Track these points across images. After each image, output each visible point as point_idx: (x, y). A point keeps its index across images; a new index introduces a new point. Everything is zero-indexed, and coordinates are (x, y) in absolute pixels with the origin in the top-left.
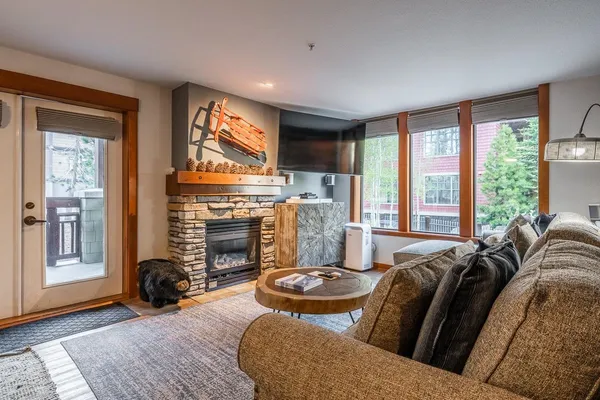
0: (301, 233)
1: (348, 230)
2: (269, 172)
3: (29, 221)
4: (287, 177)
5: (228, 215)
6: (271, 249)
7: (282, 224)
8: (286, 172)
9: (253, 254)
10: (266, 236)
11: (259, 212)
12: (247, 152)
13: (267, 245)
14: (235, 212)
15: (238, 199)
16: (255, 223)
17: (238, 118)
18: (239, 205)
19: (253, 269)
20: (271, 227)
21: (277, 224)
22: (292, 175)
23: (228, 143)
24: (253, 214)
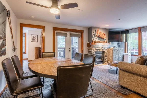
0: (114, 55)
1: (124, 54)
2: (106, 42)
3: (70, 51)
4: (110, 43)
5: (99, 51)
6: (107, 58)
7: (109, 53)
8: (109, 42)
9: (103, 58)
10: (106, 55)
11: (104, 50)
12: (102, 38)
13: (106, 57)
14: (100, 50)
15: (101, 47)
16: (103, 52)
17: (101, 32)
18: (101, 49)
19: (103, 61)
20: (107, 53)
21: (108, 53)
22: (111, 43)
23: (99, 37)
24: (103, 51)
